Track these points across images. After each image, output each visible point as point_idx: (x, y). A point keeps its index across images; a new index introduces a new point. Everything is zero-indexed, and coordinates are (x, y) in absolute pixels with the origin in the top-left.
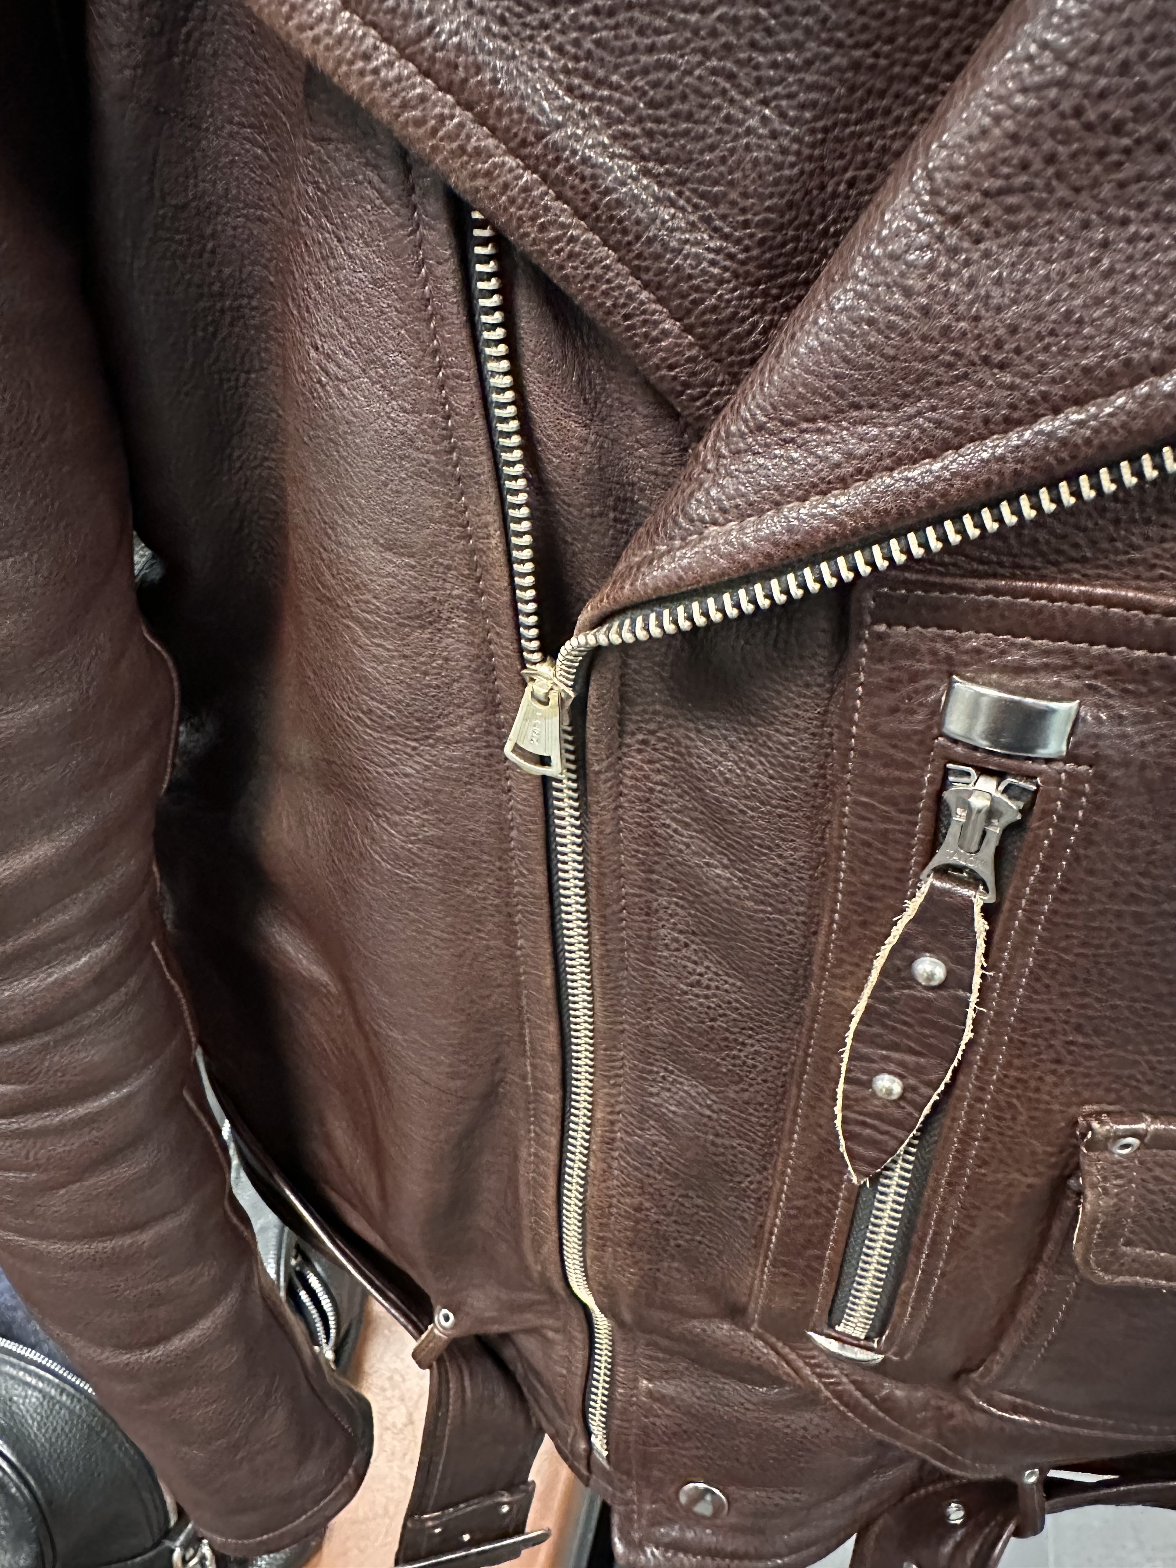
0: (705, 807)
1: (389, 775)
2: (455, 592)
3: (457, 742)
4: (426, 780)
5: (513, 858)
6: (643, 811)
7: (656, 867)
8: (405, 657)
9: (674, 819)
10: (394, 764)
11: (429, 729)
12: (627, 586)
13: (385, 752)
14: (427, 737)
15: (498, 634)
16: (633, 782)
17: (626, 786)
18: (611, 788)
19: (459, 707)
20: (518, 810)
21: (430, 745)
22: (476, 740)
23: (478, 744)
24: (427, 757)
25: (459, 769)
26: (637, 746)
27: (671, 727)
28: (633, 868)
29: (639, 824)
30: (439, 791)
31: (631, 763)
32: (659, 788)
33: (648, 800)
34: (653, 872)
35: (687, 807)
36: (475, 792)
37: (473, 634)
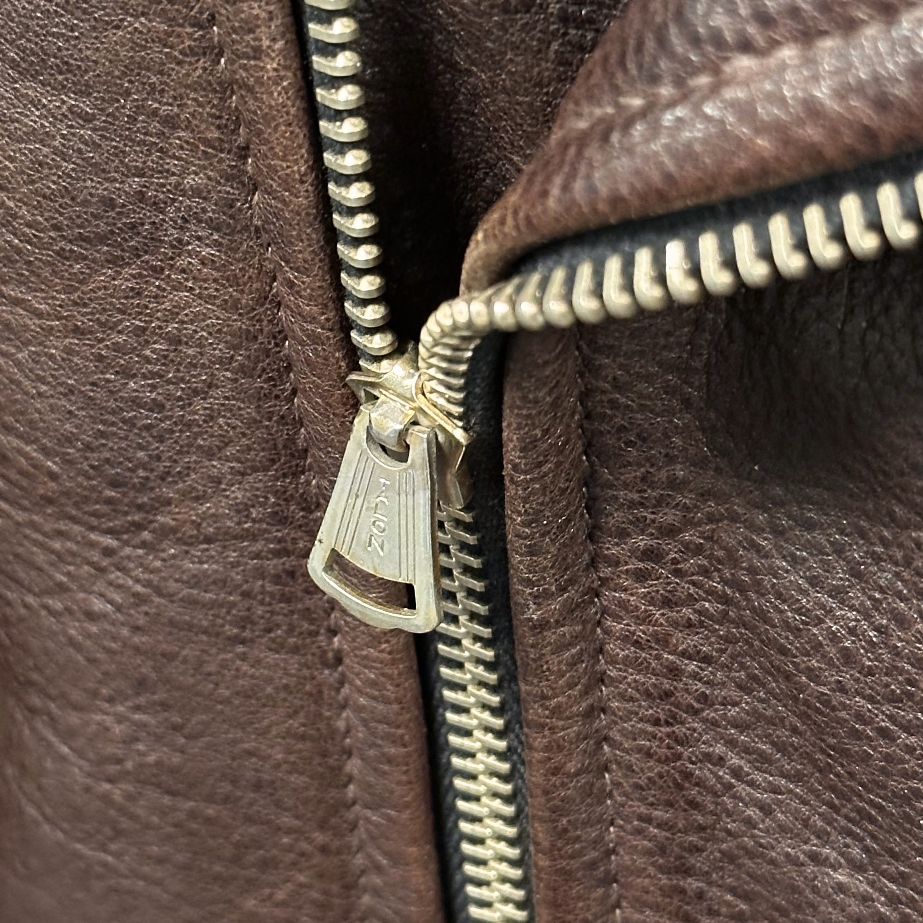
0: (804, 716)
1: (52, 612)
2: (190, 181)
3: (208, 540)
4: (136, 629)
5: (354, 826)
6: (656, 722)
7: (694, 860)
8: (77, 331)
9: (731, 743)
10: (62, 588)
11: (140, 508)
12: (555, 191)
13: (41, 558)
14: (139, 527)
15: (291, 285)
16: (630, 651)
17: (613, 661)
18: (573, 664)
19: (210, 454)
20: (360, 709)
21: (144, 545)
22: (253, 537)
23: (259, 546)
24: (138, 572)
25: (213, 604)
26: (635, 564)
27: (711, 519)
28: (640, 861)
29: (649, 754)
30: (170, 657)
31: (623, 604)
32: (692, 666)
33: (667, 695)
34: (688, 872)
35: (759, 717)
36: (258, 662)
37: (234, 281)
